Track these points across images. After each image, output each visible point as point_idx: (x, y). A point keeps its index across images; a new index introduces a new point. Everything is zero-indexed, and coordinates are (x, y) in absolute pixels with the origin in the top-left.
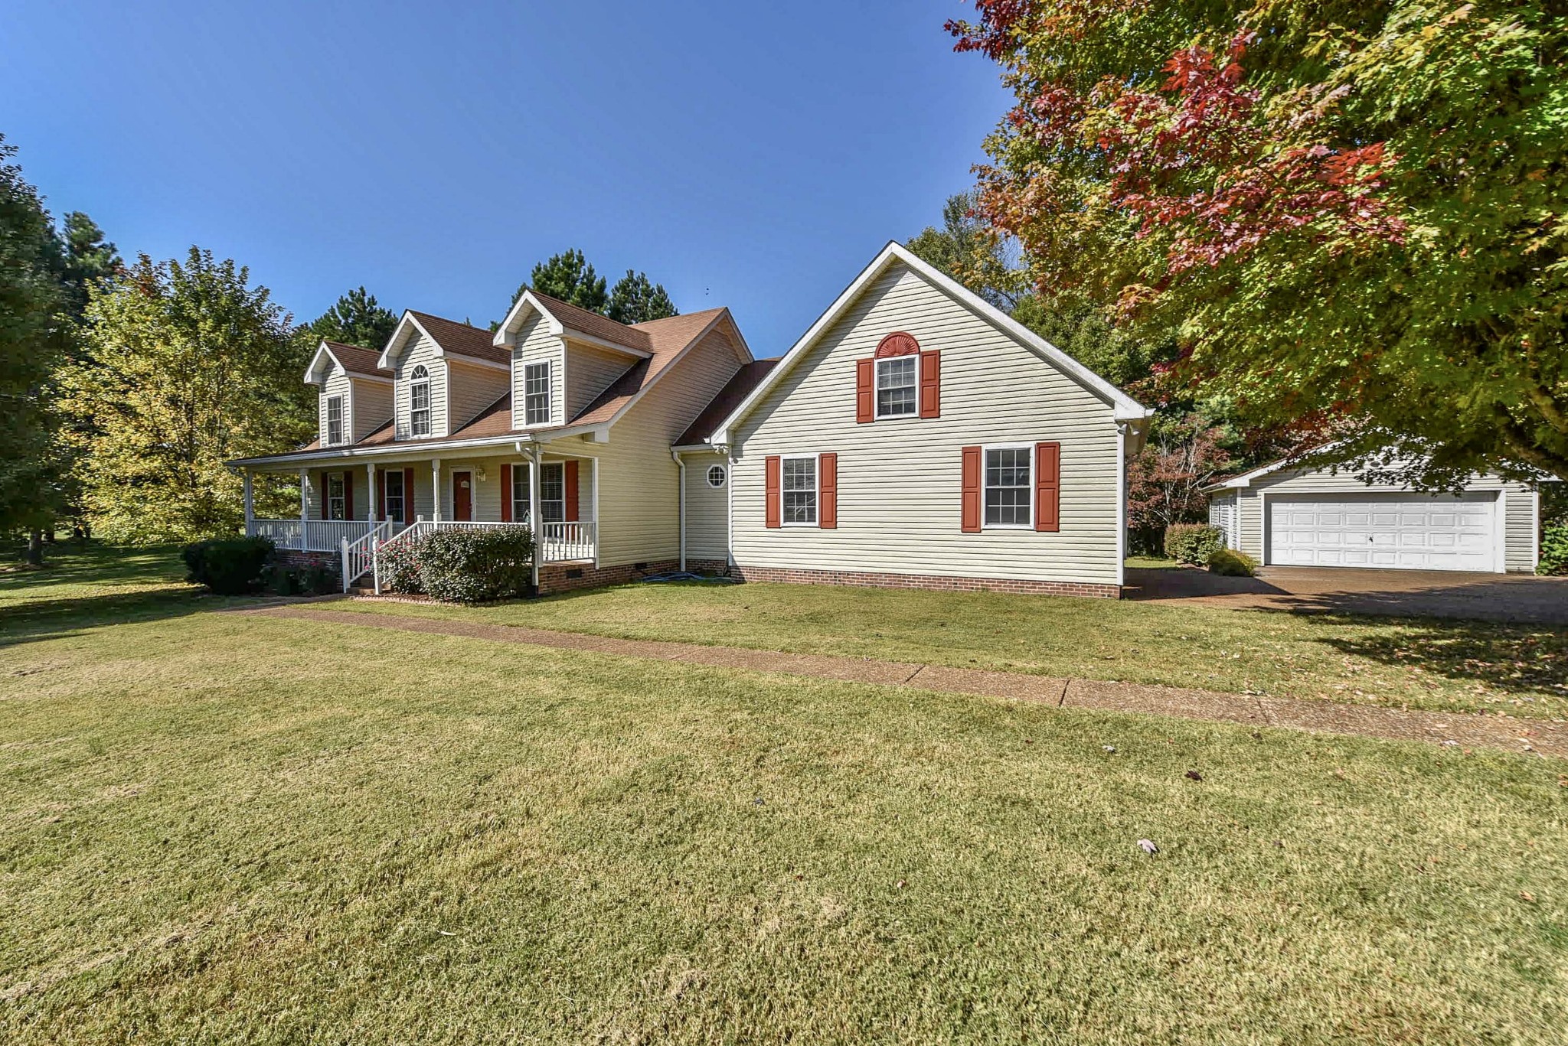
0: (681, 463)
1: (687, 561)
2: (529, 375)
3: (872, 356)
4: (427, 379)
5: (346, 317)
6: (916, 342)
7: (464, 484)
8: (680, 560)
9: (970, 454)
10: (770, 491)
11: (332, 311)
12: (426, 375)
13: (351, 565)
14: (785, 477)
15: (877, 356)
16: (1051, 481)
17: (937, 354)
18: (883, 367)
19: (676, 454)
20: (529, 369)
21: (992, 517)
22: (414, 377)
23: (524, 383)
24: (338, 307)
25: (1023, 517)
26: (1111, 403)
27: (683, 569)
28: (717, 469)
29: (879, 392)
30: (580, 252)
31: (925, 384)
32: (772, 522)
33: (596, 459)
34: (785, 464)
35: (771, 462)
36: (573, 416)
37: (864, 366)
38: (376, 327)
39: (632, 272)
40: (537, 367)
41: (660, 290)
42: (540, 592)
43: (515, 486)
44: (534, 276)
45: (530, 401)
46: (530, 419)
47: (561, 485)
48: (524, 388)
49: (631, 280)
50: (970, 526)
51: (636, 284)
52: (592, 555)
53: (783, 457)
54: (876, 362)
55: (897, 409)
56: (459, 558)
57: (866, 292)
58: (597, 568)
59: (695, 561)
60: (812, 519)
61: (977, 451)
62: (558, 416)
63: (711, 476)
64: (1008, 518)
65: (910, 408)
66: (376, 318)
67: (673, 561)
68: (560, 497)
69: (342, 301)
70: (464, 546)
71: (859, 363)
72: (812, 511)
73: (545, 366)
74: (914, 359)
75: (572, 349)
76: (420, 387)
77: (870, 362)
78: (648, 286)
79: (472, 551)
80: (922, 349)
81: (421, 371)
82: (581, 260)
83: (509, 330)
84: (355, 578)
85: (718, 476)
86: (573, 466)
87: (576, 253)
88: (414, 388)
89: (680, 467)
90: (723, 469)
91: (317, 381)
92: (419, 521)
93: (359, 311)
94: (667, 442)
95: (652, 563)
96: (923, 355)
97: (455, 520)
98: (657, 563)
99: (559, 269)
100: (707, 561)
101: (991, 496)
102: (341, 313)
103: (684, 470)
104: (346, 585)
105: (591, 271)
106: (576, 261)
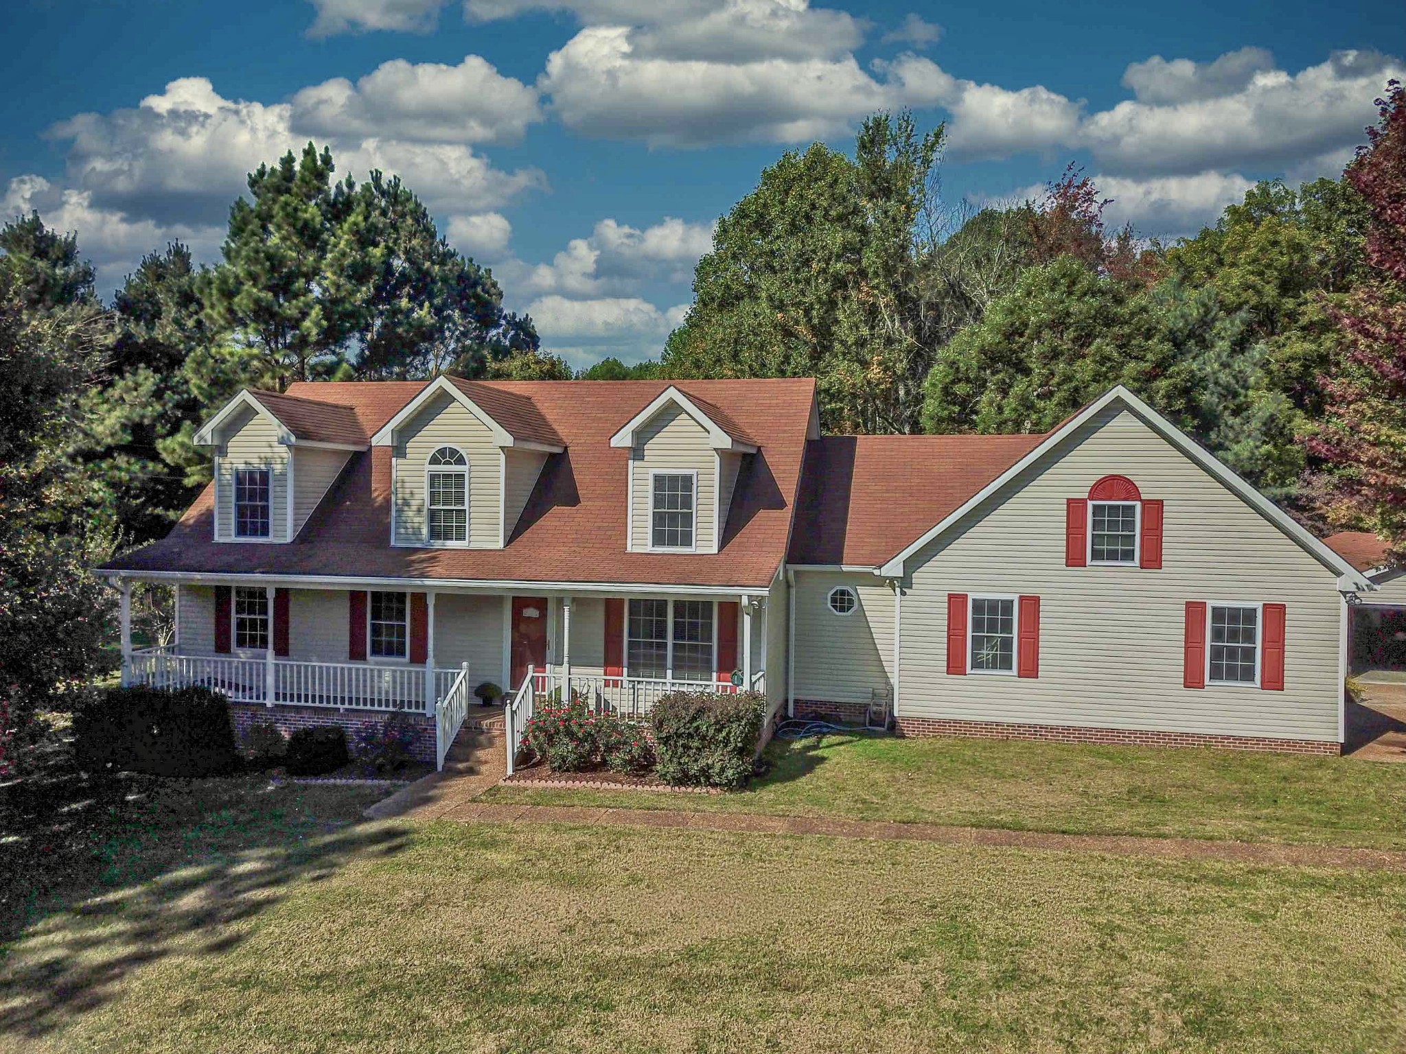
0: (794, 583)
1: (796, 701)
2: (659, 486)
3: (1086, 496)
4: (463, 467)
6: (1136, 487)
7: (529, 613)
9: (1194, 611)
10: (952, 632)
12: (460, 462)
14: (974, 619)
15: (1092, 497)
16: (1276, 640)
17: (1160, 503)
18: (1096, 509)
19: (791, 573)
20: (659, 479)
21: (1216, 674)
22: (436, 461)
23: (650, 495)
25: (1248, 675)
26: (1338, 574)
27: (792, 714)
28: (843, 593)
29: (1093, 536)
31: (1146, 532)
32: (955, 668)
34: (975, 603)
35: (956, 601)
37: (1074, 508)
40: (674, 477)
43: (631, 621)
45: (661, 519)
46: (659, 539)
47: (710, 626)
48: (650, 501)
50: (1193, 680)
53: (973, 596)
54: (1090, 504)
55: (1112, 555)
57: (1079, 428)
60: (1007, 666)
61: (1201, 606)
62: (706, 540)
63: (834, 600)
64: (1232, 674)
65: (1128, 555)
68: (706, 639)
71: (1070, 502)
72: (1008, 658)
73: (687, 478)
74: (1134, 507)
76: (447, 477)
77: (1084, 501)
80: (1143, 497)
81: (449, 455)
83: (636, 430)
84: (447, 749)
85: (843, 600)
88: (435, 476)
89: (789, 587)
90: (852, 592)
96: (1145, 503)
101: (1217, 653)
103: (793, 591)
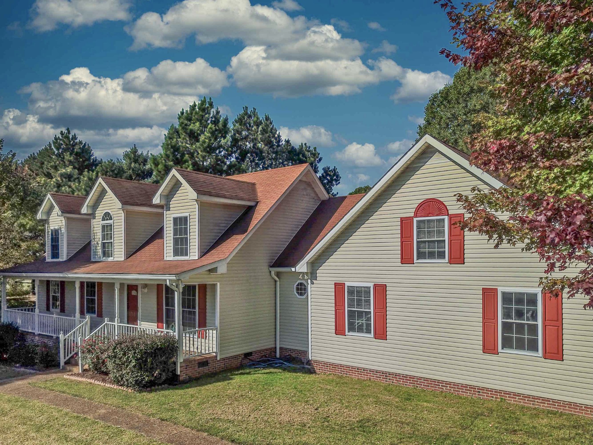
0: (277, 279)
1: (281, 348)
2: (175, 223)
3: (412, 215)
4: (111, 221)
5: (58, 149)
6: (446, 206)
7: (134, 293)
8: (276, 348)
9: (489, 294)
10: (338, 308)
11: (50, 144)
12: (111, 219)
13: (65, 349)
14: (349, 299)
15: (416, 216)
16: (555, 320)
17: (461, 217)
18: (419, 223)
19: (273, 273)
20: (175, 219)
21: (507, 343)
22: (103, 219)
23: (172, 229)
24: (54, 143)
25: (533, 346)
27: (278, 355)
28: (301, 284)
29: (418, 242)
30: (210, 99)
31: (453, 238)
32: (339, 331)
33: (218, 284)
34: (348, 289)
35: (339, 287)
36: (203, 253)
37: (405, 223)
38: (77, 154)
39: (247, 108)
40: (181, 218)
41: (267, 119)
42: (181, 378)
43: (166, 297)
44: (179, 118)
45: (176, 241)
46: (176, 252)
47: (194, 300)
48: (172, 232)
49: (246, 114)
50: (489, 348)
51: (250, 117)
52: (215, 350)
53: (347, 284)
54: (415, 220)
55: (431, 255)
56: (131, 361)
57: (407, 168)
58: (218, 359)
59: (286, 349)
60: (368, 331)
61: (495, 291)
62: (194, 254)
63: (297, 289)
64: (520, 345)
65: (441, 255)
66: (77, 149)
67: (271, 349)
68: (194, 308)
69: (56, 139)
70: (135, 353)
71: (402, 220)
72: (369, 325)
73: (186, 218)
74: (443, 220)
75: (203, 207)
76: (107, 226)
77: (411, 219)
78: (258, 118)
79: (139, 356)
80: (450, 212)
81: (107, 216)
82: (211, 105)
83: (162, 194)
84: (67, 358)
85: (302, 289)
86: (203, 288)
87: (208, 100)
88: (103, 227)
89: (276, 281)
90: (306, 285)
91: (44, 218)
92: (106, 322)
93: (67, 145)
94: (267, 264)
95: (256, 352)
96: (451, 217)
97: (128, 323)
98: (260, 351)
99: (196, 113)
100: (294, 350)
101: (507, 327)
102: (55, 146)
103: (278, 283)
104: (62, 363)
105: (218, 112)
106: (207, 105)
